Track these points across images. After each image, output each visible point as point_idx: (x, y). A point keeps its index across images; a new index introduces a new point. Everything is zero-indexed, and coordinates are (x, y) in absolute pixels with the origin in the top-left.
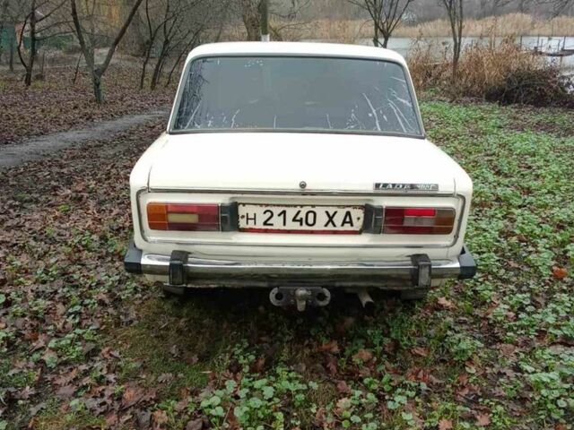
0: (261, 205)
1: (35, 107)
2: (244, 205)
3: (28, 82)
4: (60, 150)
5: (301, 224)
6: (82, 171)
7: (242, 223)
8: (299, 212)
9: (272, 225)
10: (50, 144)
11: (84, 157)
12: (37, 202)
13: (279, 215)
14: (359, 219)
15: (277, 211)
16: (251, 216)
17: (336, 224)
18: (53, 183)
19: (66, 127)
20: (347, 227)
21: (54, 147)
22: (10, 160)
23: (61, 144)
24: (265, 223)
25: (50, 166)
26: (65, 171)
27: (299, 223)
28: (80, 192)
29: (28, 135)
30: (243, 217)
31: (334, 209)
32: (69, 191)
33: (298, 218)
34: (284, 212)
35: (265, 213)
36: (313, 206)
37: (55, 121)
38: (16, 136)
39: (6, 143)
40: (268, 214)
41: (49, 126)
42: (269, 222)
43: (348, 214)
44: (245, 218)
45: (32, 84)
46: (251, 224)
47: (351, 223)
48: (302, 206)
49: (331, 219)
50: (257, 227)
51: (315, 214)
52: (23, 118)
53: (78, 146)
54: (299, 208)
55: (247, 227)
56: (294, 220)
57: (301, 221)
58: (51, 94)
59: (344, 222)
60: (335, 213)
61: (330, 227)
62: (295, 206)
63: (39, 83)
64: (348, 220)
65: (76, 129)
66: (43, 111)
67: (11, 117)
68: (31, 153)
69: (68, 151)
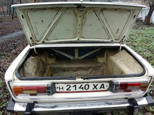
0: (65, 83)
1: (12, 25)
2: (58, 83)
3: (13, 18)
4: (16, 37)
5: (83, 89)
6: (20, 43)
7: (58, 90)
8: (82, 85)
9: (70, 90)
10: (14, 35)
11: (21, 39)
12: (5, 55)
13: (73, 87)
14: (107, 86)
15: (72, 85)
16: (61, 87)
17: (97, 88)
18: (11, 48)
19: (19, 30)
20: (102, 89)
21: (15, 36)
22: (2, 41)
23: (17, 35)
24: (67, 90)
25: (12, 42)
26: (15, 43)
27: (82, 89)
28: (17, 51)
29: (9, 33)
30: (57, 88)
31: (97, 83)
32: (14, 51)
33: (81, 87)
34: (75, 86)
35: (67, 86)
36: (88, 83)
37: (16, 29)
38: (6, 33)
39: (3, 35)
40: (69, 87)
41: (15, 30)
42: (69, 89)
43: (103, 85)
44: (59, 88)
45: (14, 19)
46: (61, 90)
47: (104, 88)
48: (83, 83)
49: (95, 87)
50: (64, 91)
51: (89, 86)
52: (9, 28)
53: (21, 36)
54: (82, 84)
55: (60, 91)
56: (80, 88)
57: (83, 88)
58: (17, 21)
59: (101, 87)
60: (97, 85)
61: (95, 89)
62: (80, 83)
63: (15, 19)
64: (102, 87)
65: (21, 31)
66: (14, 26)
67: (6, 28)
68: (8, 38)
69: (18, 37)
